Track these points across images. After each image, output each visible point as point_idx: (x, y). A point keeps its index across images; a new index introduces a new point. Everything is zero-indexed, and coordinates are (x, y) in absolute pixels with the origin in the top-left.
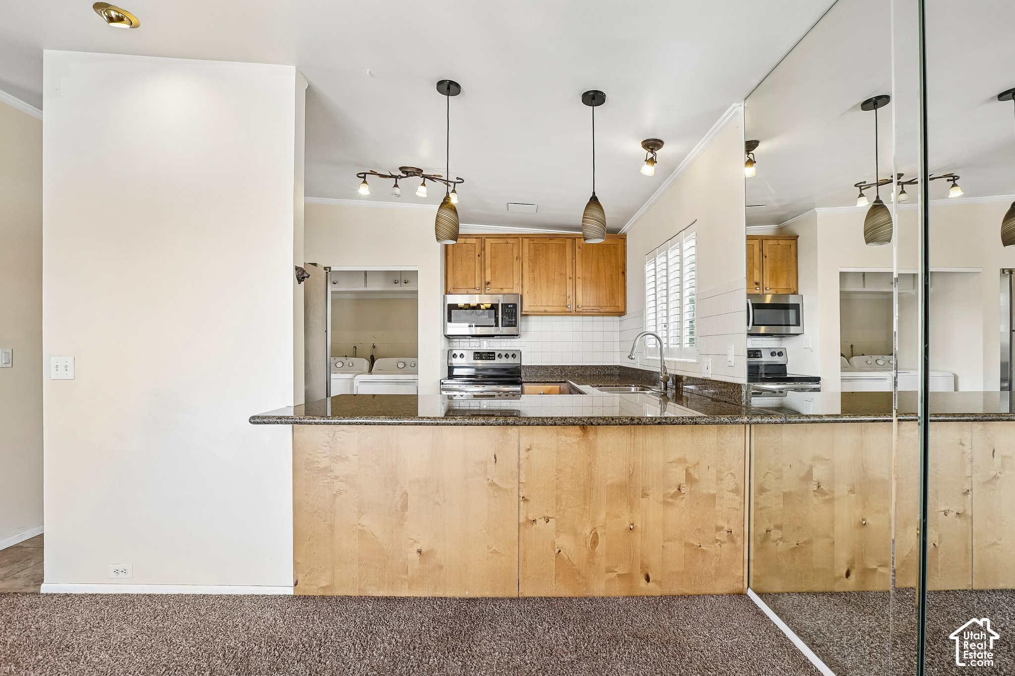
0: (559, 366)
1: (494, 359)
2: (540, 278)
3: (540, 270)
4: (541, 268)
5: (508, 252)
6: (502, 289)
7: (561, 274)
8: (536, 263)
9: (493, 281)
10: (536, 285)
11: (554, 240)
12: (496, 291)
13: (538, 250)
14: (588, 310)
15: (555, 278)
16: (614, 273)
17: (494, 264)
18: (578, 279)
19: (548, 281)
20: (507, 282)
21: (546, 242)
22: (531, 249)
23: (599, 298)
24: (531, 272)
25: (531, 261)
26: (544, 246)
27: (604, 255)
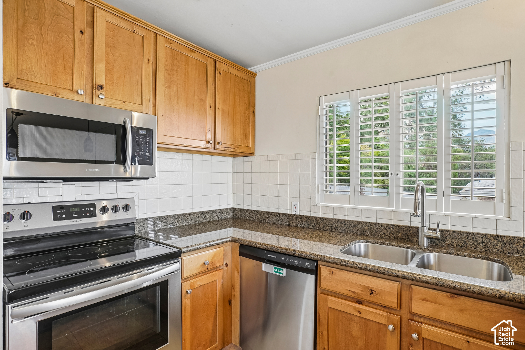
0: (180, 215)
1: (95, 215)
2: (178, 99)
3: (178, 88)
4: (179, 86)
5: (135, 47)
6: (124, 102)
7: (201, 100)
8: (174, 76)
9: (109, 86)
10: (172, 107)
11: (195, 54)
12: (113, 103)
13: (177, 59)
14: (225, 149)
15: (195, 103)
16: (247, 111)
17: (110, 57)
18: (218, 110)
19: (186, 106)
20: (133, 93)
21: (186, 53)
22: (168, 54)
23: (235, 136)
24: (167, 87)
25: (167, 71)
26: (183, 58)
27: (239, 89)
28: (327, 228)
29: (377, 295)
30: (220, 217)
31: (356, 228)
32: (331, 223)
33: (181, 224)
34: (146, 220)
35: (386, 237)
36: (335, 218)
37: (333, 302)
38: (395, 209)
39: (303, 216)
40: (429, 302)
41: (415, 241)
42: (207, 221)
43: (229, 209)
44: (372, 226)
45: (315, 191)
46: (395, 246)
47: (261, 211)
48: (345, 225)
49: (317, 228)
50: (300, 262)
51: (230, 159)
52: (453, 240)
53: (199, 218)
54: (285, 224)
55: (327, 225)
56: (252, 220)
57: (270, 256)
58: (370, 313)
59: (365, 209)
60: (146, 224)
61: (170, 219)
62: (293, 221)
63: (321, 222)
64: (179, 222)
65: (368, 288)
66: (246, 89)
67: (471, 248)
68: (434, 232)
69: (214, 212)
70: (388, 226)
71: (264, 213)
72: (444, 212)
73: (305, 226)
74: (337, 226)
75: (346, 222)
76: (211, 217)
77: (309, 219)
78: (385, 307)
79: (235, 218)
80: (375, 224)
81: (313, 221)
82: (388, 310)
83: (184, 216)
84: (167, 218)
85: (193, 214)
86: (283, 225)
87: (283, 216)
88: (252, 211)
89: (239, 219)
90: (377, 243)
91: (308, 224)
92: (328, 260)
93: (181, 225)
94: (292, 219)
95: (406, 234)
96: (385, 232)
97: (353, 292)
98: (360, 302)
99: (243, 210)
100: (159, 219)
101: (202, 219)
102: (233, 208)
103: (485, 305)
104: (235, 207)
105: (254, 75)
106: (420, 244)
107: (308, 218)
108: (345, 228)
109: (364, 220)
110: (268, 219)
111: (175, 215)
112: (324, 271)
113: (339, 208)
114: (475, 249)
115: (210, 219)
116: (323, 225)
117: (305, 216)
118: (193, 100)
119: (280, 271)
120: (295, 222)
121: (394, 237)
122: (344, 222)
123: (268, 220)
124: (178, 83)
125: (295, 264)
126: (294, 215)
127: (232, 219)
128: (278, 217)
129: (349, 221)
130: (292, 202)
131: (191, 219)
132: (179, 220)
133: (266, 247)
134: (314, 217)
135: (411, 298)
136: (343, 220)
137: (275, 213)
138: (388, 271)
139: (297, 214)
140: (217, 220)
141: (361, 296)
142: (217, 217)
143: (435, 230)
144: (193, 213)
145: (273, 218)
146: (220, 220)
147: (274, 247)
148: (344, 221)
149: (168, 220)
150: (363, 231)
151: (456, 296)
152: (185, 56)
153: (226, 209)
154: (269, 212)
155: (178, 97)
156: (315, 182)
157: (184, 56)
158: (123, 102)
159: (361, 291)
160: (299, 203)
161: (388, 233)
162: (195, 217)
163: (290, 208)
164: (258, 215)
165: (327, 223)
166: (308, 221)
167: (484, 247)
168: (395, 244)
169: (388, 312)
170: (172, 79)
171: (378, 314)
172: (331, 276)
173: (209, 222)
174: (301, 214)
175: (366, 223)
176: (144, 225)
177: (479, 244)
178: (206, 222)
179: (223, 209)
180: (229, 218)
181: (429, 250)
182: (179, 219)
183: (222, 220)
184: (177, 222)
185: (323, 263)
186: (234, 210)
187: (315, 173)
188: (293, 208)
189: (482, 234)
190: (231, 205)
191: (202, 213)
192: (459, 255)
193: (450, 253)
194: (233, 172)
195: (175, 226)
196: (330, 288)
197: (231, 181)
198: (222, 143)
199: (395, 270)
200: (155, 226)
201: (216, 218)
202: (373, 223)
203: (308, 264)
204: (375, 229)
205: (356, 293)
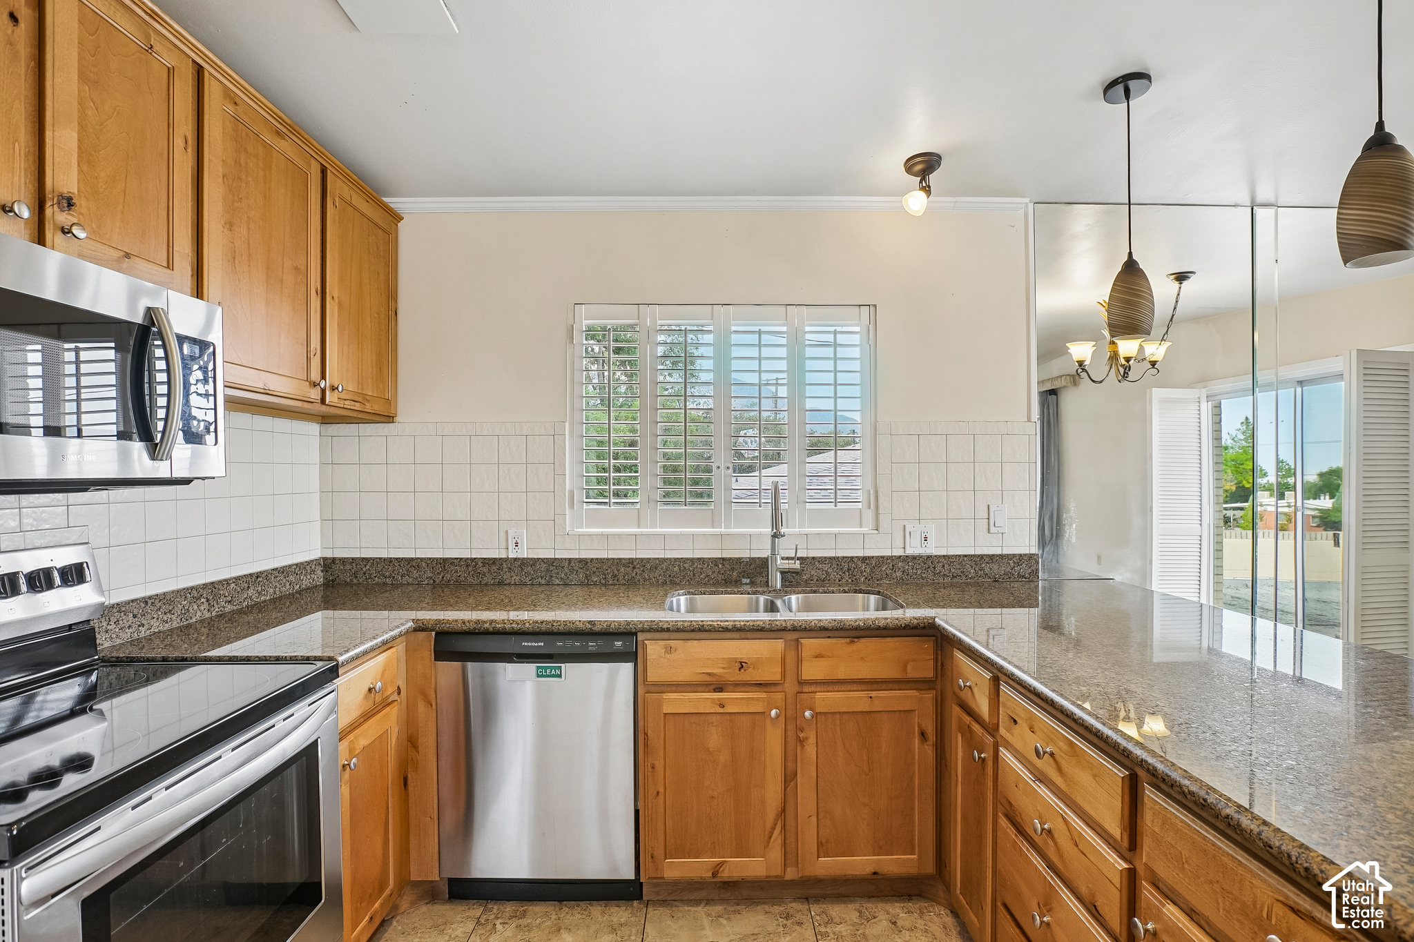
2: (249, 261)
3: (249, 230)
4: (252, 225)
5: (151, 95)
6: (127, 255)
7: (297, 269)
8: (240, 196)
9: (88, 200)
10: (237, 282)
11: (286, 143)
12: (101, 255)
13: (246, 151)
14: (346, 402)
15: (284, 278)
16: (382, 310)
17: (89, 112)
18: (332, 301)
19: (267, 281)
20: (147, 230)
21: (267, 137)
22: (227, 131)
23: (362, 370)
24: (225, 224)
25: (225, 179)
26: (261, 148)
27: (369, 250)
28: (595, 580)
29: (749, 668)
30: (297, 585)
31: (657, 571)
32: (604, 567)
33: (206, 612)
34: (115, 610)
35: (711, 582)
36: (610, 557)
37: (675, 702)
38: (723, 530)
39: (538, 559)
40: (824, 657)
41: (759, 582)
42: (268, 598)
43: (315, 563)
44: (685, 565)
45: (565, 505)
46: (734, 593)
47: (422, 559)
48: (634, 568)
49: (571, 581)
50: (600, 643)
51: (314, 428)
52: (813, 572)
53: (251, 592)
54: (492, 582)
55: (594, 572)
56: (392, 584)
57: (526, 644)
58: (739, 701)
59: (671, 535)
60: (115, 623)
61: (178, 600)
62: (513, 574)
63: (581, 568)
64: (202, 608)
65: (735, 660)
66: (382, 252)
67: (835, 580)
68: (790, 562)
69: (283, 572)
70: (715, 561)
71: (429, 562)
72: (797, 530)
73: (543, 582)
74: (616, 572)
75: (635, 563)
76: (276, 587)
77: (553, 566)
78: (760, 684)
79: (329, 584)
80: (692, 560)
81: (563, 567)
82: (765, 689)
83: (214, 590)
84: (172, 599)
85: (234, 580)
86: (486, 585)
87: (487, 565)
88: (390, 560)
89: (350, 584)
90: (705, 594)
91: (552, 577)
92: (665, 626)
93: (206, 616)
94: (510, 569)
95: (744, 572)
96: (710, 573)
97: (709, 674)
98: (720, 689)
99: (362, 561)
100: (149, 605)
101: (257, 595)
102: (325, 559)
103: (888, 642)
104: (329, 554)
105: (396, 217)
106: (770, 585)
107: (551, 562)
108: (634, 575)
109: (670, 555)
110: (441, 577)
111: (192, 588)
112: (653, 649)
113: (619, 535)
114: (840, 581)
115: (275, 593)
116: (586, 574)
117: (543, 560)
118: (281, 268)
119: (553, 672)
120: (516, 576)
121: (725, 580)
122: (632, 563)
123: (443, 578)
124: (249, 217)
125: (590, 648)
126: (515, 559)
127: (322, 588)
128: (470, 569)
129: (642, 559)
130: (507, 532)
131: (232, 597)
132: (203, 603)
133: (519, 626)
134: (565, 559)
135: (800, 659)
136: (629, 559)
137: (461, 559)
138: (769, 624)
139: (520, 556)
140: (289, 594)
141: (723, 677)
142: (290, 585)
143: (792, 559)
144: (235, 578)
145: (456, 572)
146: (296, 592)
147: (542, 622)
148: (631, 561)
149: (172, 603)
150: (670, 576)
151: (856, 640)
152: (266, 146)
153: (309, 563)
154: (445, 560)
155: (250, 255)
156: (565, 484)
157: (262, 144)
158: (122, 254)
159: (724, 668)
160: (525, 531)
161: (714, 574)
162: (239, 590)
163: (503, 545)
164: (410, 569)
165: (594, 569)
166: (552, 568)
167: (850, 576)
168: (735, 590)
169: (765, 692)
170: (237, 205)
171: (752, 699)
172: (668, 656)
173: (273, 601)
174: (530, 556)
175: (676, 559)
176: (109, 627)
177: (844, 573)
178: (265, 601)
179: (302, 564)
180: (316, 586)
181: (786, 592)
182: (202, 600)
183: (299, 592)
184: (195, 607)
185: (649, 635)
186: (328, 564)
187: (565, 465)
188: (511, 545)
189: (848, 557)
190: (314, 551)
191: (257, 578)
192: (826, 593)
193: (815, 592)
194: (322, 464)
195: (191, 621)
196: (667, 679)
197: (316, 486)
198: (343, 389)
199: (780, 620)
200: (139, 626)
201: (287, 589)
202: (688, 559)
203: (619, 644)
204: (691, 569)
205: (715, 675)
